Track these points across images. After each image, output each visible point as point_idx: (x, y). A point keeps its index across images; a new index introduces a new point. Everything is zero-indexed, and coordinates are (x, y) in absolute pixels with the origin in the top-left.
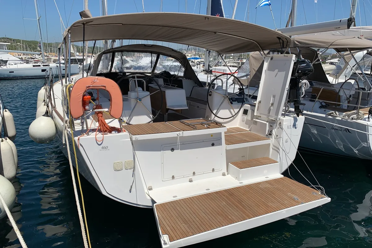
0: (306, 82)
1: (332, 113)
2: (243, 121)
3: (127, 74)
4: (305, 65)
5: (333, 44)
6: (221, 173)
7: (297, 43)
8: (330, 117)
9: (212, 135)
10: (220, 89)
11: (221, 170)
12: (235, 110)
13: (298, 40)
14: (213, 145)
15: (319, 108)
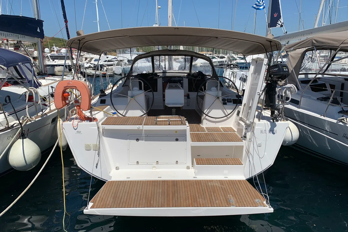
0: (291, 86)
1: (343, 119)
2: (236, 122)
3: (158, 74)
4: (277, 69)
5: (345, 42)
6: (186, 166)
7: (314, 42)
8: (341, 123)
9: (176, 131)
10: (213, 90)
11: (185, 163)
12: (228, 111)
13: (316, 39)
14: (177, 140)
15: (338, 113)
